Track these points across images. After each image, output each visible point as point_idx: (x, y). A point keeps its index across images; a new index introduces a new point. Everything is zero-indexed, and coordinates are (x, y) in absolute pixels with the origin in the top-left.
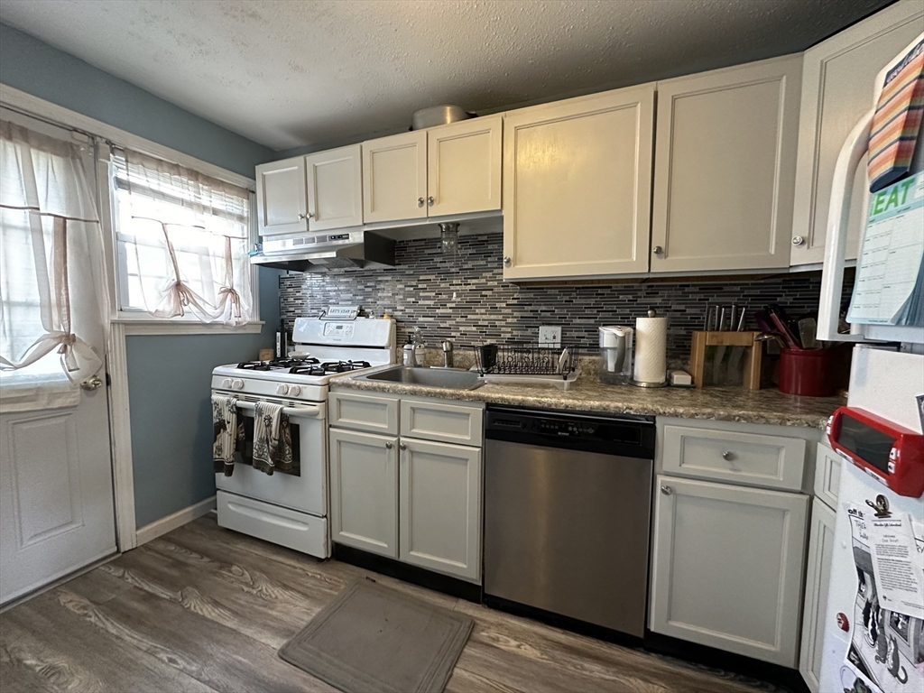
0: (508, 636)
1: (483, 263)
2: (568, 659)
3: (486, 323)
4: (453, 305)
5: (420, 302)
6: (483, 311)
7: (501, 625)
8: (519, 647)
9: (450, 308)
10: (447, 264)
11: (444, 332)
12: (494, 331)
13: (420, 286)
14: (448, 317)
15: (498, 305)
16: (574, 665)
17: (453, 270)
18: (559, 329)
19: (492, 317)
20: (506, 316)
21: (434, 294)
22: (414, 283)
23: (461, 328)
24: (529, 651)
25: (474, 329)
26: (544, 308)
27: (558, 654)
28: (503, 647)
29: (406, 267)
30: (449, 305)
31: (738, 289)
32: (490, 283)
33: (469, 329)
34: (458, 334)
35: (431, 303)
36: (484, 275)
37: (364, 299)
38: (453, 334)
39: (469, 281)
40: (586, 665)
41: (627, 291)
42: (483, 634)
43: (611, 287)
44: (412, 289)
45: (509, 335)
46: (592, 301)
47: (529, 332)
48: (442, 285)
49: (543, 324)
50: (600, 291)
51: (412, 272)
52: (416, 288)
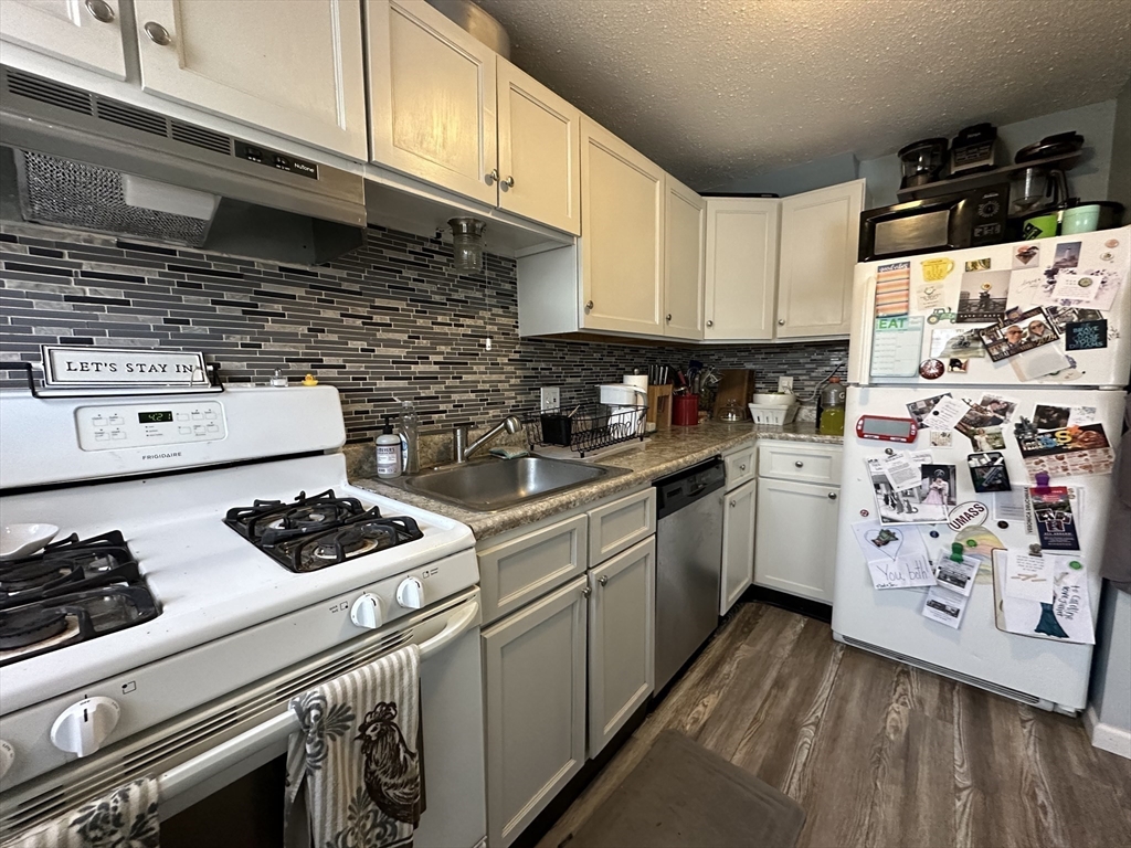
0: (692, 710)
1: (478, 295)
2: (718, 680)
3: (487, 386)
4: (440, 358)
5: (380, 351)
6: (482, 368)
7: (677, 711)
8: (706, 706)
9: (436, 363)
10: (425, 286)
11: (427, 405)
12: (496, 398)
13: (377, 319)
14: (433, 378)
15: (499, 360)
16: (724, 679)
17: (437, 298)
18: (557, 389)
19: (494, 377)
20: (510, 375)
21: (405, 337)
22: (364, 311)
23: (455, 397)
24: (711, 701)
25: (473, 396)
26: (543, 365)
27: (713, 684)
28: (706, 718)
29: (344, 274)
30: (433, 358)
31: (644, 352)
32: (489, 327)
33: (465, 397)
34: (451, 406)
35: (401, 352)
36: (481, 313)
37: (216, 335)
38: (442, 407)
39: (462, 321)
40: (725, 672)
41: (599, 349)
42: (688, 727)
43: (588, 345)
44: (359, 322)
45: (513, 402)
46: (577, 358)
47: (532, 396)
48: (420, 322)
49: (544, 385)
50: (583, 348)
51: (356, 288)
52: (367, 321)
